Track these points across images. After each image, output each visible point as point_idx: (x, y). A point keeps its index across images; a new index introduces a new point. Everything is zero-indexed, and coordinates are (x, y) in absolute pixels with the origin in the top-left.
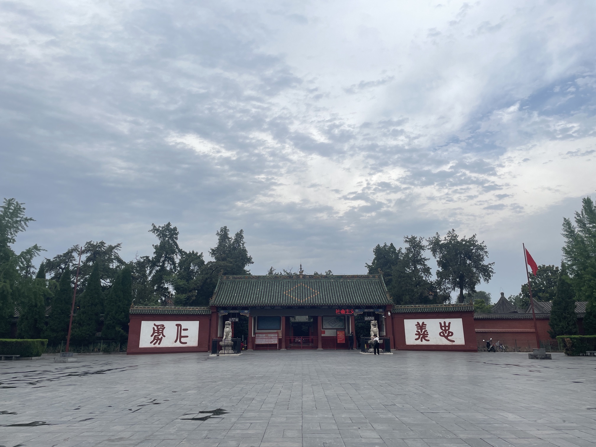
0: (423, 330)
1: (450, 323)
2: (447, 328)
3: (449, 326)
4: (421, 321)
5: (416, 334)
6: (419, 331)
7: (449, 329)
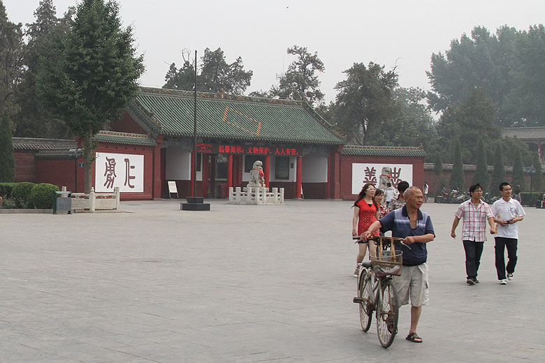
0: (372, 177)
1: (400, 169)
2: (397, 175)
3: (399, 173)
4: (370, 166)
5: (364, 182)
6: (368, 177)
7: (398, 176)
